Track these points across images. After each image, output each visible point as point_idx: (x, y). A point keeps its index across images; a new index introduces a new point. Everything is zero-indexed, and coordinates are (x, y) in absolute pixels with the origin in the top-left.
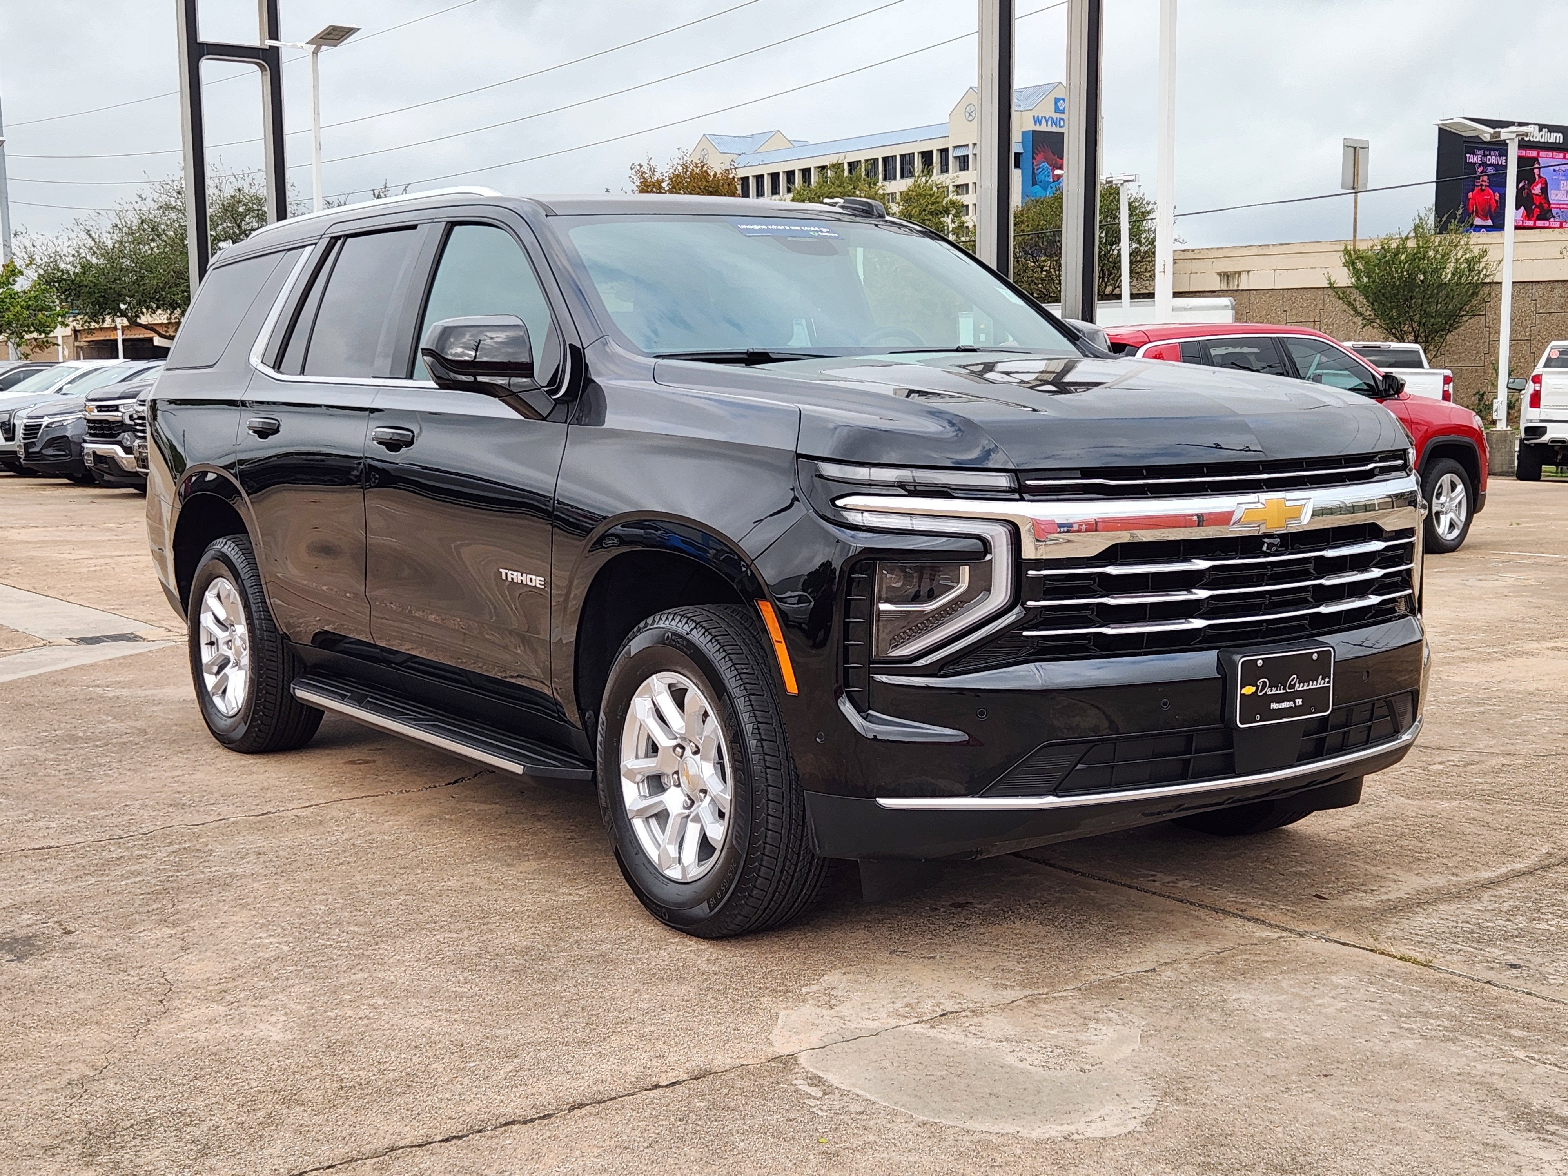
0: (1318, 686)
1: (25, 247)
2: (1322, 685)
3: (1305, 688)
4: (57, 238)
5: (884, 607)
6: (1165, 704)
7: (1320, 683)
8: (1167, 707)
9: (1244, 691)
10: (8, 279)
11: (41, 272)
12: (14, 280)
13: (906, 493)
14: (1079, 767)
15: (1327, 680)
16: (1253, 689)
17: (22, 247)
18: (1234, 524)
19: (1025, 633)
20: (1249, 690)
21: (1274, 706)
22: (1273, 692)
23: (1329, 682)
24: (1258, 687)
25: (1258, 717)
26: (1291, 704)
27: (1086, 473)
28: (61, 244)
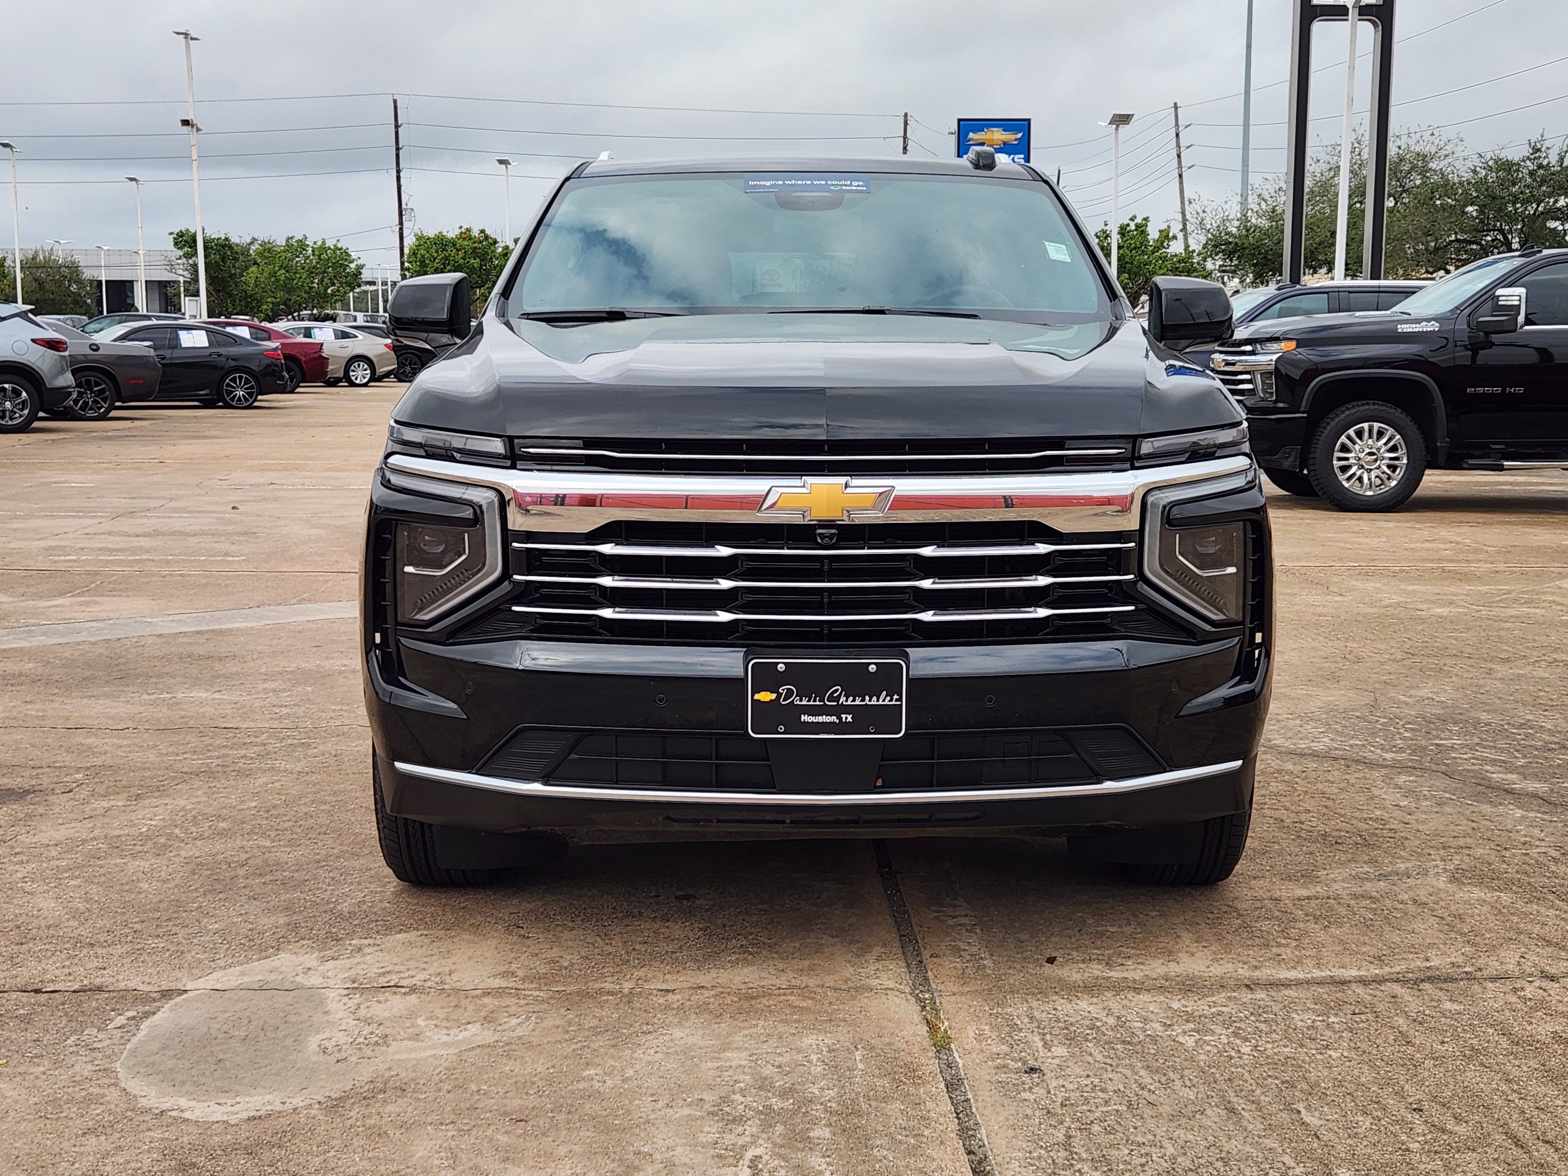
0: (880, 702)
1: (1197, 213)
2: (886, 703)
3: (857, 702)
4: (1226, 202)
5: (409, 569)
6: (661, 700)
7: (884, 700)
8: (662, 704)
9: (757, 697)
10: (1162, 243)
11: (1210, 236)
12: (1168, 245)
13: (424, 454)
14: (573, 756)
15: (896, 697)
16: (773, 696)
17: (1194, 212)
18: (766, 509)
19: (515, 608)
20: (765, 696)
21: (804, 718)
22: (804, 703)
23: (900, 700)
24: (779, 695)
25: (782, 728)
26: (833, 719)
27: (589, 443)
28: (1229, 209)
